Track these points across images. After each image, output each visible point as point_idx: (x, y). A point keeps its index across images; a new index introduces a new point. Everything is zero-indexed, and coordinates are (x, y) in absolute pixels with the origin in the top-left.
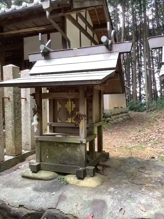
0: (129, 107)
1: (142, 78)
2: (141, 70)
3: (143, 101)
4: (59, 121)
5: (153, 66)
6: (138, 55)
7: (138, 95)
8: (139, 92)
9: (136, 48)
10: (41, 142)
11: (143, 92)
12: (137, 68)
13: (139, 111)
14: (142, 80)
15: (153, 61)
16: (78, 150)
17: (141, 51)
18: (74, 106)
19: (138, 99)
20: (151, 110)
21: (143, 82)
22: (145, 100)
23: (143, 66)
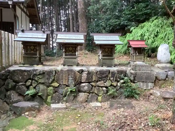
0: (46, 53)
1: (54, 34)
2: (53, 28)
3: (55, 51)
4: (28, 52)
5: (61, 27)
6: (51, 17)
7: (51, 46)
8: (52, 44)
9: (50, 11)
10: (25, 57)
11: (55, 45)
12: (50, 26)
13: (52, 56)
14: (54, 36)
15: (61, 23)
16: (37, 59)
17: (53, 14)
18: (33, 48)
19: (51, 49)
20: (59, 56)
21: (54, 37)
22: (56, 50)
23: (55, 26)
